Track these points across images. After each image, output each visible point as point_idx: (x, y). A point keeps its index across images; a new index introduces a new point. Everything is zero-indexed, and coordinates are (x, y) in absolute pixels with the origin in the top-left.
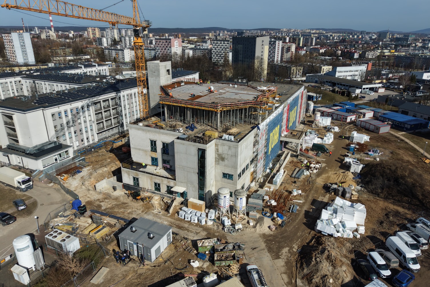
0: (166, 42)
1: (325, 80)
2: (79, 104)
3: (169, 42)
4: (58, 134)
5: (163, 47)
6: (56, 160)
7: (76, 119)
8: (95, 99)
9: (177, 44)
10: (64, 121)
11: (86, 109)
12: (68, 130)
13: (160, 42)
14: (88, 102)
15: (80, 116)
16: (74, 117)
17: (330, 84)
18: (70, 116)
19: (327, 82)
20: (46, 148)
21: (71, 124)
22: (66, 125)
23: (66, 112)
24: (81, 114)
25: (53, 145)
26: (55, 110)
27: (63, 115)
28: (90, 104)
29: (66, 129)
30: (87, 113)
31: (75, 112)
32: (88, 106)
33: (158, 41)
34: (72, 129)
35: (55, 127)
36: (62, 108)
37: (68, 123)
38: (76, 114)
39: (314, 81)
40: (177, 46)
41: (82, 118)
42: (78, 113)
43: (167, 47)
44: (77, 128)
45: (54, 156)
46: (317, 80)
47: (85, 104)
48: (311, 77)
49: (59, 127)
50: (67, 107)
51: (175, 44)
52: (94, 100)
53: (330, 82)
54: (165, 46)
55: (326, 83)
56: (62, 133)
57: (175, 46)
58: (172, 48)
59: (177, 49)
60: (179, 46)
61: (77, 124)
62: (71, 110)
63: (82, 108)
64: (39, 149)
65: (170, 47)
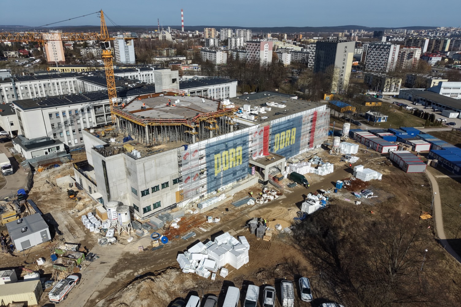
0: (256, 45)
1: (420, 98)
2: (79, 107)
3: (259, 45)
4: (55, 131)
5: (253, 50)
6: (46, 153)
7: (75, 120)
8: (97, 103)
9: (267, 47)
10: (62, 120)
11: (86, 111)
12: (65, 128)
13: (251, 45)
14: (89, 105)
15: (79, 117)
16: (73, 118)
17: (424, 103)
18: (68, 117)
19: (421, 99)
20: (37, 142)
21: (69, 123)
22: (64, 124)
23: (64, 113)
24: (81, 115)
25: (45, 140)
26: (53, 110)
27: (61, 115)
28: (91, 107)
29: (64, 127)
30: (87, 115)
31: (73, 113)
32: (88, 110)
33: (249, 43)
34: (70, 129)
35: (53, 125)
36: (60, 109)
37: (66, 123)
38: (75, 115)
39: (408, 97)
40: (266, 50)
41: (81, 119)
42: (77, 114)
43: (256, 50)
44: (76, 128)
45: (44, 149)
46: (411, 96)
47: (85, 106)
48: (404, 93)
49: (56, 126)
50: (66, 108)
51: (265, 47)
52: (95, 103)
53: (424, 101)
54: (255, 50)
55: (420, 101)
56: (59, 131)
57: (265, 50)
58: (261, 51)
59: (266, 53)
60: (269, 50)
61: (75, 123)
62: (70, 112)
63: (82, 110)
64: (30, 142)
65: (259, 51)
